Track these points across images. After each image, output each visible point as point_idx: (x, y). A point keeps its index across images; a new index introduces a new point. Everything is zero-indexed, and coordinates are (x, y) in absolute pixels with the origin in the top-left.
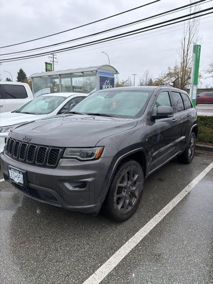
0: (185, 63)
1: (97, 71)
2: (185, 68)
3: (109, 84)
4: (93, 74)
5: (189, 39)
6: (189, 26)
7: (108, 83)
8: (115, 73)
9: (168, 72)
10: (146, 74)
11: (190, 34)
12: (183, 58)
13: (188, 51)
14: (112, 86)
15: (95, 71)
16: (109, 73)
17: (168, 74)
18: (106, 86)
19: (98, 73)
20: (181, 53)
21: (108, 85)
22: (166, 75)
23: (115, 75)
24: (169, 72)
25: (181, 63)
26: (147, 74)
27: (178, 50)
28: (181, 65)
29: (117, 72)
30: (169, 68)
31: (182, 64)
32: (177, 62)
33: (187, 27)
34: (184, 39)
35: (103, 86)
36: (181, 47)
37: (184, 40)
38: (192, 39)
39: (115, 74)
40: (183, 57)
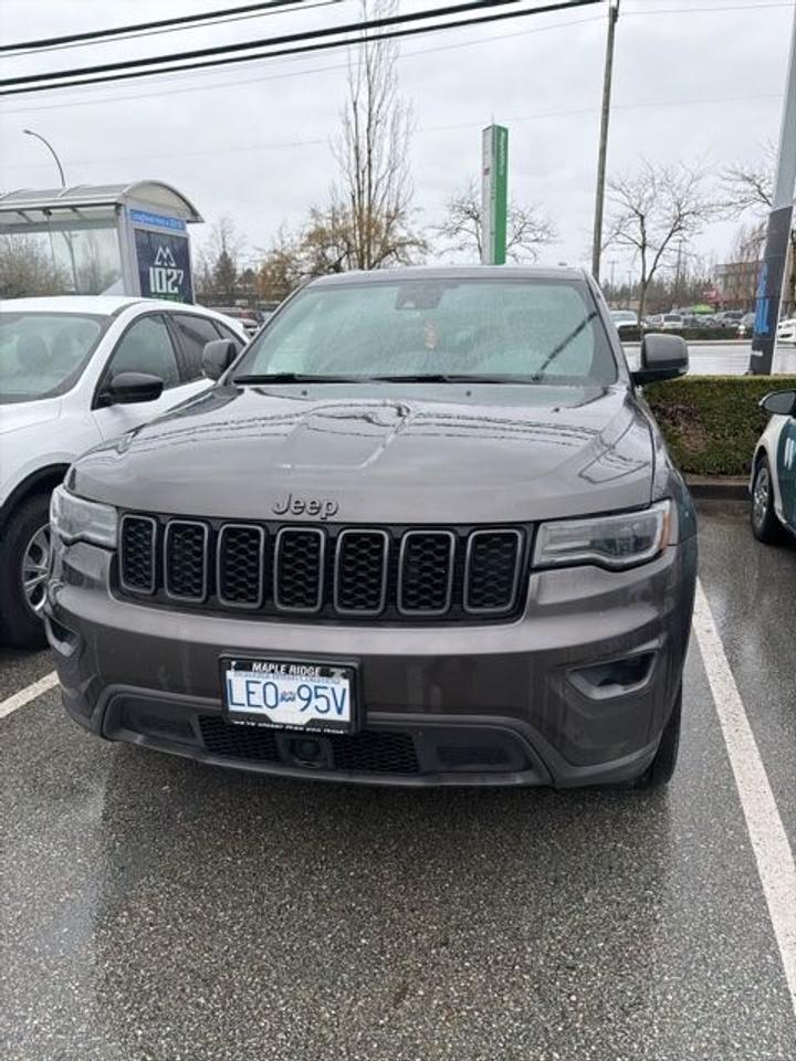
0: (366, 194)
1: (118, 206)
2: (366, 213)
3: (173, 265)
4: (79, 222)
5: (370, 109)
6: (364, 59)
7: (169, 259)
8: (189, 217)
9: (311, 228)
10: (219, 234)
11: (370, 88)
12: (357, 176)
13: (370, 152)
14: (182, 272)
15: (113, 207)
16: (166, 219)
17: (310, 236)
18: (160, 273)
19: (126, 214)
20: (349, 158)
21: (169, 267)
22: (305, 239)
23: (190, 228)
24: (316, 226)
25: (353, 197)
26: (223, 232)
27: (334, 145)
28: (354, 201)
29: (195, 217)
30: (315, 213)
31: (356, 197)
32: (336, 191)
33: (357, 61)
34: (351, 106)
35: (151, 269)
36: (343, 136)
37: (355, 109)
38: (379, 106)
39: (188, 222)
40: (354, 173)
